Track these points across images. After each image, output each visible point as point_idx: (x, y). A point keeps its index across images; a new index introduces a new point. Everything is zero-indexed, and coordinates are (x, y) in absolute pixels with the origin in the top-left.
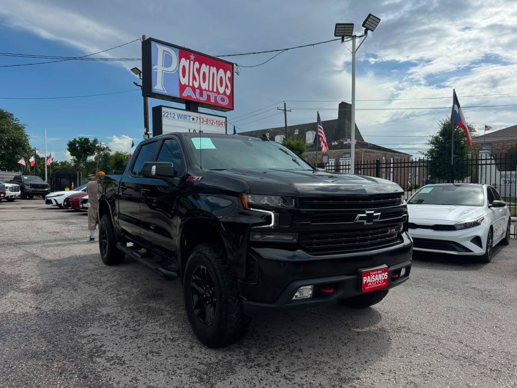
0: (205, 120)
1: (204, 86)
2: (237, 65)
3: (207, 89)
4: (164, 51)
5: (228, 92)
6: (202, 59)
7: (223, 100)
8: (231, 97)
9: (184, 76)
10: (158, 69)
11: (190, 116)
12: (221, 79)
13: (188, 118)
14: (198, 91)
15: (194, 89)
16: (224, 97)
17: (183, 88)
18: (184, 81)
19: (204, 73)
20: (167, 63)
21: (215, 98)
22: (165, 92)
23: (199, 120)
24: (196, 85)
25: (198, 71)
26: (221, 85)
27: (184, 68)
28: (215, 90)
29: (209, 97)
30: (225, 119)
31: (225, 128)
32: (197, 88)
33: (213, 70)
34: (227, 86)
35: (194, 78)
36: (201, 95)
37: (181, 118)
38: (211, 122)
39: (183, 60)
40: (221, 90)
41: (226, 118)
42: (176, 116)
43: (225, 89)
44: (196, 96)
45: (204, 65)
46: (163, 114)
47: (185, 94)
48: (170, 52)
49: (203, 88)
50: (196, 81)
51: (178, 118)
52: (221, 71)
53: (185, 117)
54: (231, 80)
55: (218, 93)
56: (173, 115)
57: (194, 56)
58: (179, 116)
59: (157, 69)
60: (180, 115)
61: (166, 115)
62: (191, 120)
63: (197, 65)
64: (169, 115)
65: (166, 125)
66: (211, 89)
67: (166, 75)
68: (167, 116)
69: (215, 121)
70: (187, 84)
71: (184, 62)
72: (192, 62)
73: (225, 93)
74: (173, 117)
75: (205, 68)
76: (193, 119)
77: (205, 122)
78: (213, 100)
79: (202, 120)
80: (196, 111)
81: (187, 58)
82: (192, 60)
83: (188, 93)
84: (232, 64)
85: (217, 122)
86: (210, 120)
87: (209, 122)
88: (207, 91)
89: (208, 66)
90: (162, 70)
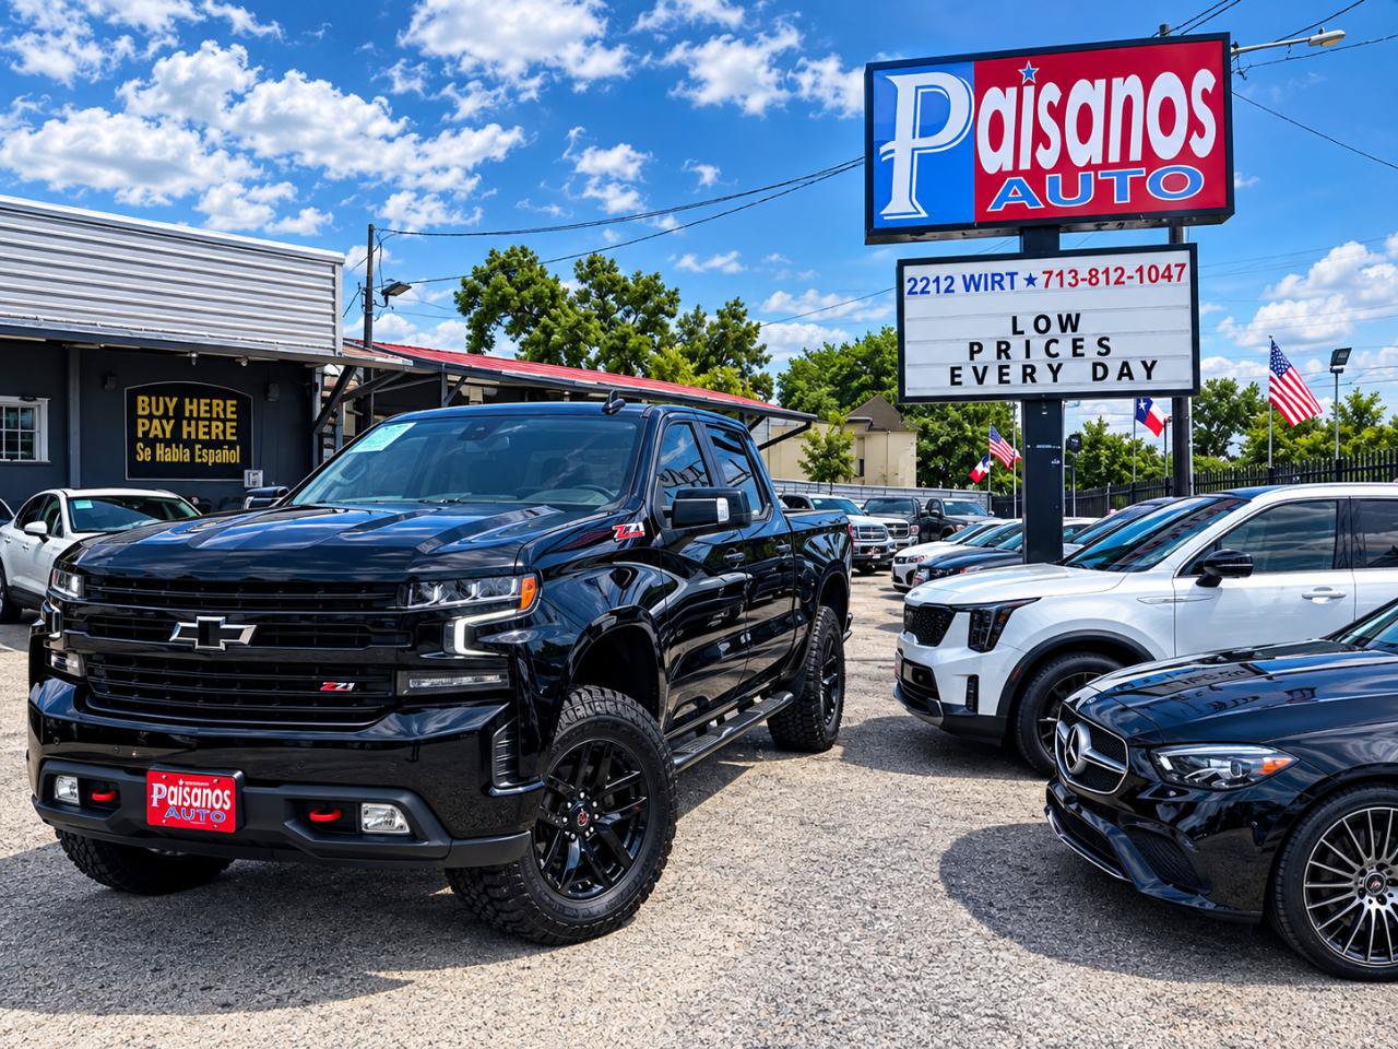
0: (1085, 273)
1: (1081, 155)
3: (1098, 160)
4: (919, 87)
5: (1203, 147)
6: (1064, 64)
7: (1176, 183)
8: (1221, 163)
9: (996, 144)
10: (902, 149)
11: (1012, 275)
12: (1167, 106)
13: (1006, 282)
14: (1054, 181)
15: (1034, 175)
16: (1185, 169)
17: (989, 185)
18: (997, 161)
19: (1085, 112)
20: (932, 120)
21: (1138, 184)
22: (923, 217)
23: (1054, 281)
25: (1057, 113)
26: (1168, 129)
27: (997, 121)
28: (1136, 153)
29: (1104, 188)
30: (1185, 254)
31: (1188, 289)
32: (1053, 170)
33: (1128, 85)
34: (1195, 126)
35: (1040, 138)
36: (1070, 190)
37: (977, 289)
38: (1114, 276)
39: (993, 93)
41: (1191, 248)
42: (959, 285)
43: (1188, 137)
44: (1043, 198)
45: (1081, 85)
46: (908, 288)
47: (998, 204)
48: (940, 83)
49: (1080, 162)
50: (1047, 146)
51: (968, 289)
52: (1167, 81)
53: (997, 280)
55: (1150, 160)
56: (945, 285)
57: (1034, 65)
58: (971, 283)
59: (892, 152)
60: (979, 279)
61: (920, 290)
62: (1022, 284)
63: (1051, 92)
64: (932, 287)
65: (919, 320)
66: (1114, 157)
68: (923, 292)
69: (1131, 273)
70: (1008, 167)
71: (998, 100)
72: (1029, 92)
74: (947, 290)
76: (1031, 280)
77: (1084, 283)
78: (1121, 198)
79: (1068, 278)
80: (1054, 252)
81: (1008, 81)
82: (1029, 83)
83: (1010, 196)
84: (1223, 38)
85: (1140, 269)
86: (1107, 271)
87: (1102, 277)
88: (1096, 168)
89: (1101, 84)
90: (913, 150)
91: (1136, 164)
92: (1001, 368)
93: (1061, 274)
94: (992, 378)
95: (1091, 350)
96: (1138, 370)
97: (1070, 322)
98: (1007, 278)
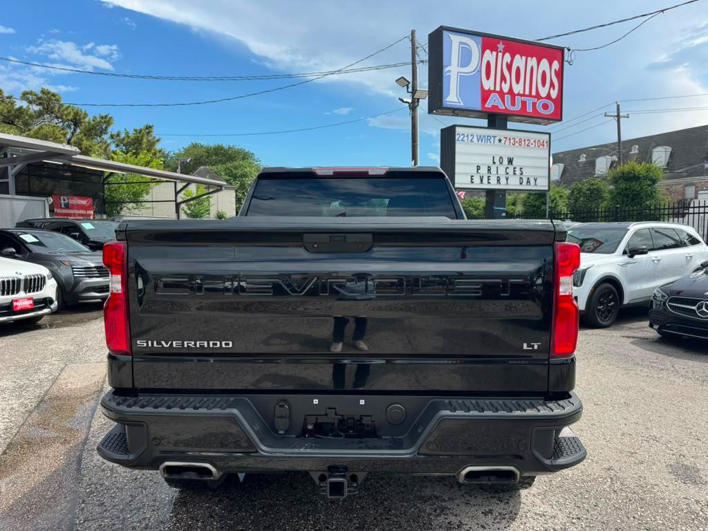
0: (517, 140)
1: (518, 89)
2: (569, 50)
3: (522, 92)
4: (460, 43)
5: (554, 94)
6: (516, 47)
7: (545, 107)
8: (559, 102)
9: (488, 77)
10: (453, 70)
11: (495, 137)
12: (544, 74)
13: (492, 140)
14: (508, 98)
15: (501, 94)
16: (548, 102)
17: (486, 95)
18: (488, 85)
19: (518, 70)
20: (465, 60)
21: (534, 104)
22: (461, 105)
23: (508, 142)
24: (506, 88)
25: (509, 67)
26: (544, 84)
27: (488, 64)
28: (534, 93)
29: (524, 103)
30: (547, 136)
31: (548, 151)
32: (507, 93)
33: (532, 62)
34: (552, 85)
35: (503, 78)
36: (513, 103)
37: (482, 141)
38: (527, 143)
39: (488, 52)
40: (543, 92)
41: (549, 134)
42: (475, 140)
43: (550, 88)
44: (504, 104)
45: (518, 57)
46: (457, 137)
47: (488, 105)
48: (469, 43)
49: (516, 92)
50: (505, 83)
51: (478, 141)
52: (545, 62)
53: (488, 138)
54: (560, 74)
55: (538, 96)
56: (470, 138)
57: (503, 44)
58: (480, 138)
59: (449, 71)
60: (480, 136)
61: (460, 139)
62: (497, 141)
63: (508, 57)
64: (466, 139)
65: (461, 153)
66: (527, 92)
67: (463, 79)
68: (462, 140)
69: (532, 141)
70: (492, 88)
71: (489, 56)
72: (500, 55)
73: (549, 97)
74: (471, 141)
75: (519, 61)
76: (500, 141)
77: (517, 144)
78: (530, 109)
79: (512, 141)
80: (504, 128)
81: (494, 48)
82: (500, 51)
83: (493, 101)
84: (562, 50)
85: (535, 141)
86: (525, 140)
87: (523, 142)
88: (521, 95)
89: (524, 58)
90: (458, 72)
91: (533, 97)
92: (489, 177)
93: (510, 139)
94: (485, 180)
95: (518, 172)
96: (532, 181)
97: (510, 161)
98: (492, 138)
